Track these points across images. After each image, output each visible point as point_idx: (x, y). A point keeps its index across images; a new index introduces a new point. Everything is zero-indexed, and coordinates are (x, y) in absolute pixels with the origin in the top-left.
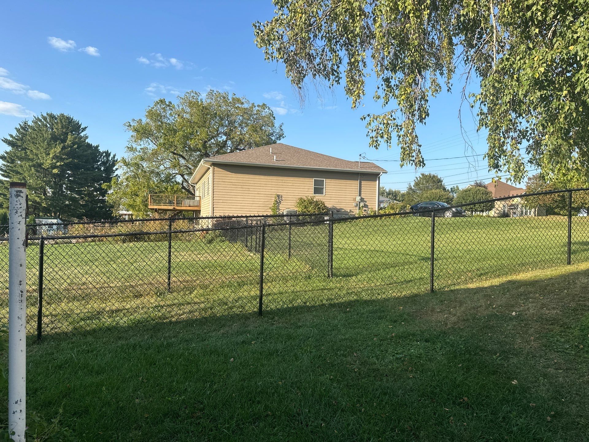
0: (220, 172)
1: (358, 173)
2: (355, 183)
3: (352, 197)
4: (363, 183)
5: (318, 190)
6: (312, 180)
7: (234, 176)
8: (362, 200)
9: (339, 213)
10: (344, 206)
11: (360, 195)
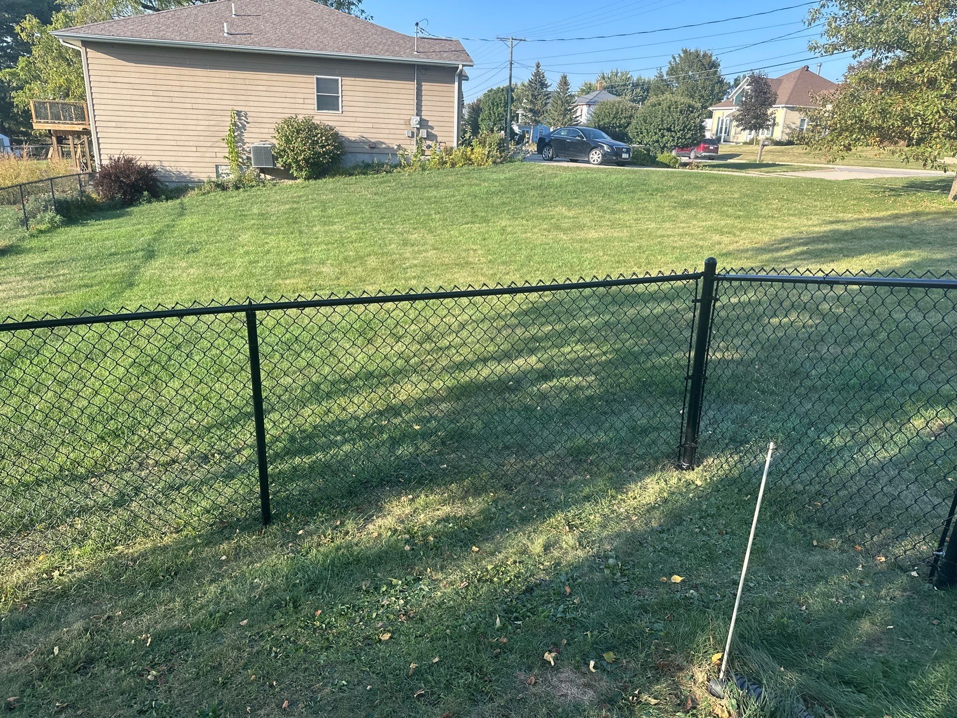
0: (102, 61)
1: (414, 65)
2: (408, 86)
3: (402, 117)
4: (426, 86)
5: (327, 102)
6: (310, 80)
7: (133, 69)
8: (423, 123)
9: (375, 151)
10: (386, 136)
11: (419, 114)
